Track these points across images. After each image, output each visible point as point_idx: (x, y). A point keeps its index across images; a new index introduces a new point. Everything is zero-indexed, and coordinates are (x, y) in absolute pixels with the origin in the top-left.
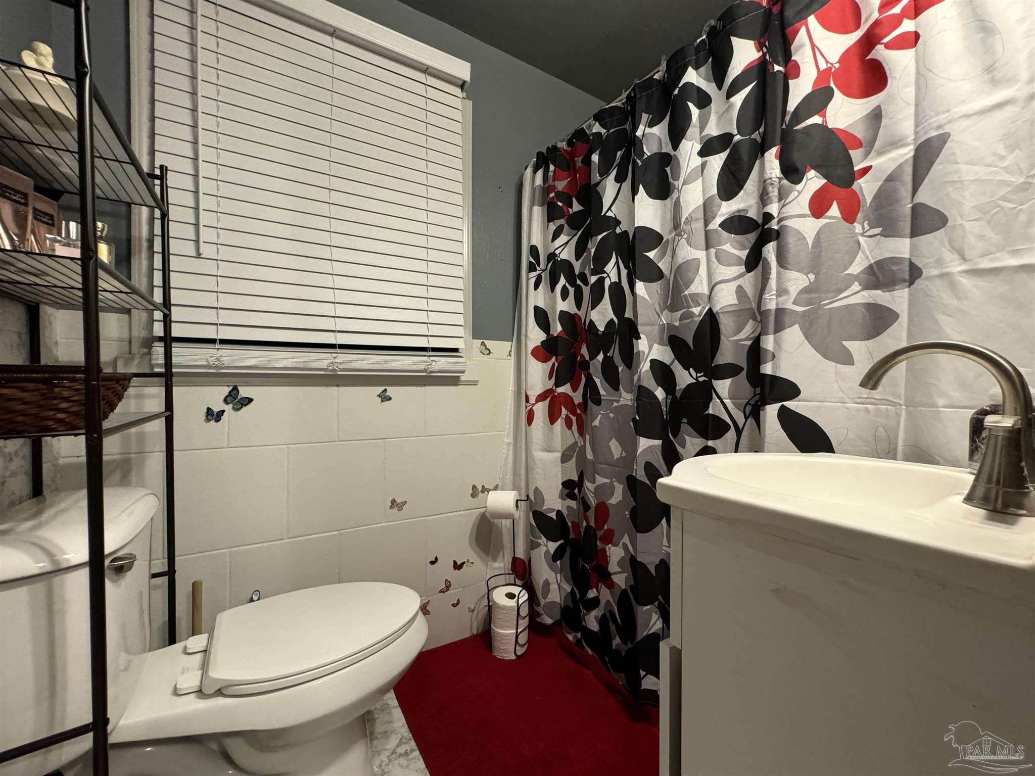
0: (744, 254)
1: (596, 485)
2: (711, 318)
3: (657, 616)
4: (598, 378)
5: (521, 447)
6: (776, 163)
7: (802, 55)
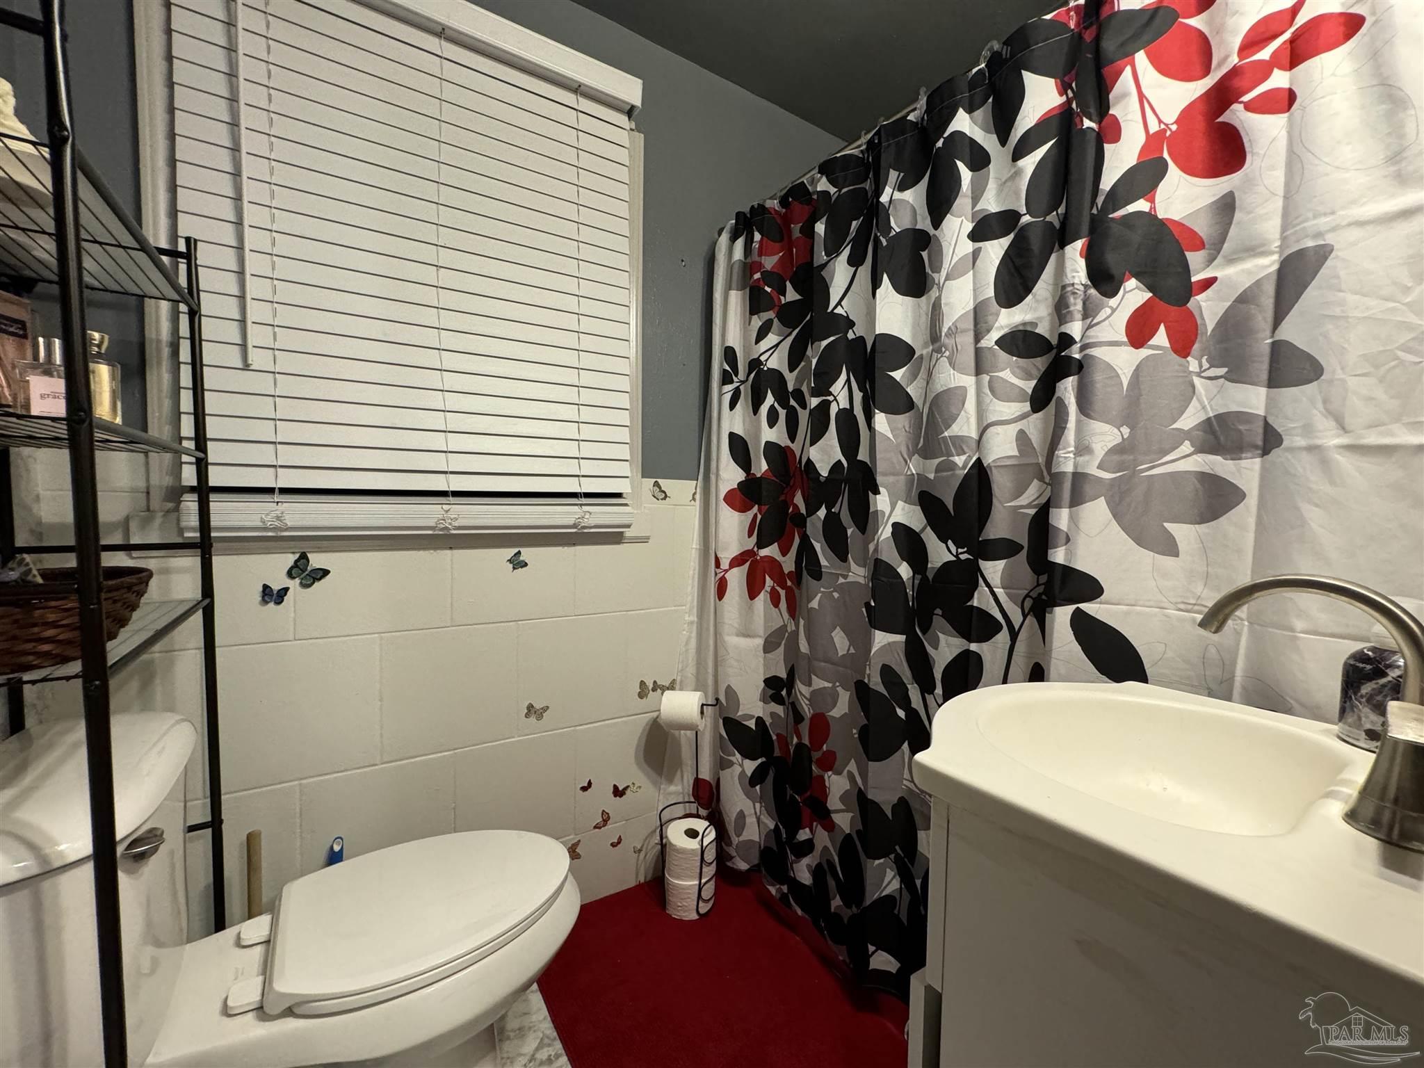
0: (1029, 386)
1: (811, 689)
2: (980, 473)
3: (893, 873)
4: (817, 542)
5: (708, 629)
6: (1082, 263)
7: (1125, 109)
